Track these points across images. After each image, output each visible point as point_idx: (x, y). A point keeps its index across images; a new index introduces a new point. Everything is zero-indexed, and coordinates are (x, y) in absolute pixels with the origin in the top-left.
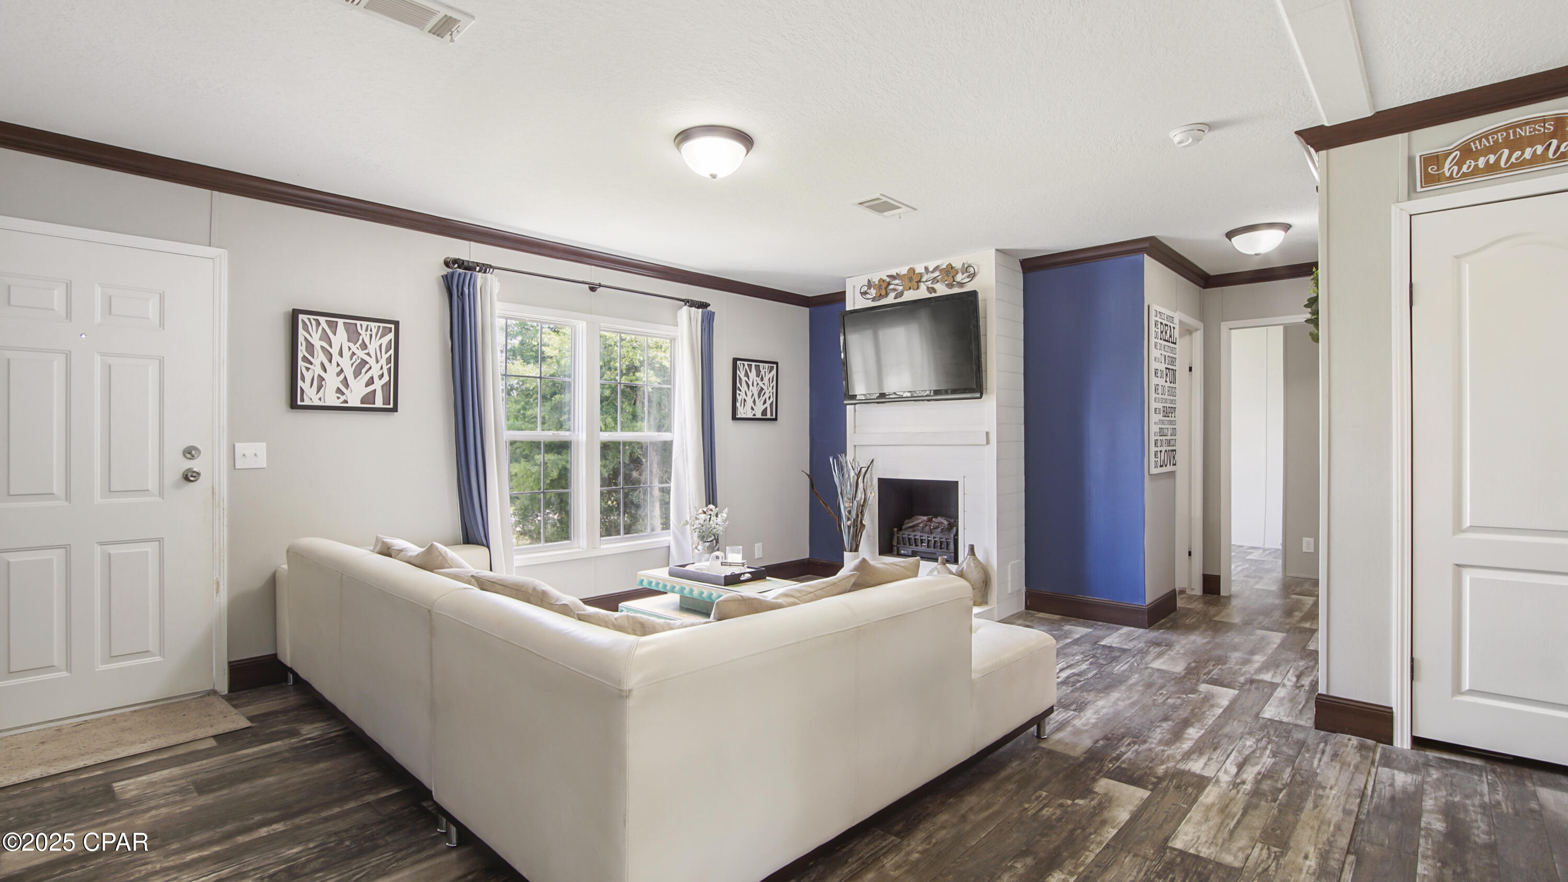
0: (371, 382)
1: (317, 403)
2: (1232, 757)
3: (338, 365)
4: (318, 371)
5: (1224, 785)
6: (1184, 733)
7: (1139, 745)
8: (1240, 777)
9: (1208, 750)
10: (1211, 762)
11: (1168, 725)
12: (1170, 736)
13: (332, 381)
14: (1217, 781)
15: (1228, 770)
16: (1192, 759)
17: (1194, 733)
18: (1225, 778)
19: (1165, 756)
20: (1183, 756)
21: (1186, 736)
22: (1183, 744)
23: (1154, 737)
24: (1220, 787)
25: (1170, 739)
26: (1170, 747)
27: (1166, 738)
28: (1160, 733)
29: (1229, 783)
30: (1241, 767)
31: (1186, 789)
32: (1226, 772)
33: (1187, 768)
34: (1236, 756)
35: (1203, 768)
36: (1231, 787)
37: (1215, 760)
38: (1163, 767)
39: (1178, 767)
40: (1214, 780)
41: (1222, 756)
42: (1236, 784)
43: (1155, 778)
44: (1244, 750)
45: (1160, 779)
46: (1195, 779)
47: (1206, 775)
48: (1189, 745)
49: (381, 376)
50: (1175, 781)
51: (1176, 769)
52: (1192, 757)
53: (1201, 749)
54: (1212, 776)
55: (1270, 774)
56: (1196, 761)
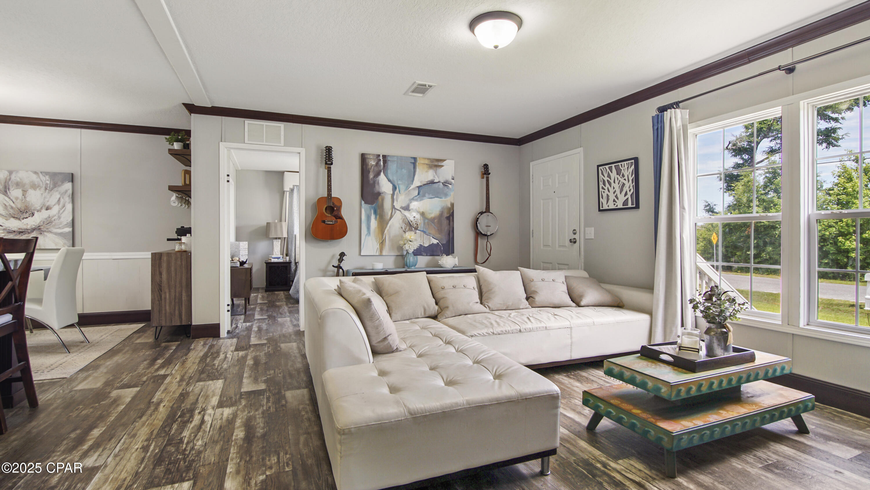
0: (626, 194)
1: (607, 208)
2: (209, 426)
3: (614, 188)
4: (606, 191)
5: (210, 407)
6: (245, 431)
7: (264, 410)
8: (202, 415)
9: (225, 424)
10: (220, 418)
11: (259, 432)
12: (253, 423)
13: (612, 197)
14: (213, 408)
15: (209, 417)
16: (231, 414)
17: (239, 434)
18: (210, 411)
19: (246, 410)
20: (237, 414)
21: (243, 428)
22: (241, 422)
23: (261, 419)
24: (210, 406)
25: (251, 422)
26: (247, 417)
27: (253, 421)
28: (259, 423)
29: (207, 409)
30: (203, 422)
31: (227, 398)
32: (210, 415)
33: (231, 409)
34: (207, 427)
35: (223, 412)
36: (206, 408)
37: (219, 419)
38: (243, 404)
39: (236, 407)
40: (215, 408)
41: (215, 424)
42: (204, 410)
43: (243, 398)
44: (202, 435)
45: (241, 398)
46: (224, 405)
47: (220, 409)
48: (237, 423)
49: (630, 191)
50: (234, 400)
51: (237, 406)
52: (232, 416)
53: (229, 423)
54: (217, 410)
55: (185, 424)
56: (229, 415)
